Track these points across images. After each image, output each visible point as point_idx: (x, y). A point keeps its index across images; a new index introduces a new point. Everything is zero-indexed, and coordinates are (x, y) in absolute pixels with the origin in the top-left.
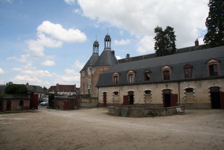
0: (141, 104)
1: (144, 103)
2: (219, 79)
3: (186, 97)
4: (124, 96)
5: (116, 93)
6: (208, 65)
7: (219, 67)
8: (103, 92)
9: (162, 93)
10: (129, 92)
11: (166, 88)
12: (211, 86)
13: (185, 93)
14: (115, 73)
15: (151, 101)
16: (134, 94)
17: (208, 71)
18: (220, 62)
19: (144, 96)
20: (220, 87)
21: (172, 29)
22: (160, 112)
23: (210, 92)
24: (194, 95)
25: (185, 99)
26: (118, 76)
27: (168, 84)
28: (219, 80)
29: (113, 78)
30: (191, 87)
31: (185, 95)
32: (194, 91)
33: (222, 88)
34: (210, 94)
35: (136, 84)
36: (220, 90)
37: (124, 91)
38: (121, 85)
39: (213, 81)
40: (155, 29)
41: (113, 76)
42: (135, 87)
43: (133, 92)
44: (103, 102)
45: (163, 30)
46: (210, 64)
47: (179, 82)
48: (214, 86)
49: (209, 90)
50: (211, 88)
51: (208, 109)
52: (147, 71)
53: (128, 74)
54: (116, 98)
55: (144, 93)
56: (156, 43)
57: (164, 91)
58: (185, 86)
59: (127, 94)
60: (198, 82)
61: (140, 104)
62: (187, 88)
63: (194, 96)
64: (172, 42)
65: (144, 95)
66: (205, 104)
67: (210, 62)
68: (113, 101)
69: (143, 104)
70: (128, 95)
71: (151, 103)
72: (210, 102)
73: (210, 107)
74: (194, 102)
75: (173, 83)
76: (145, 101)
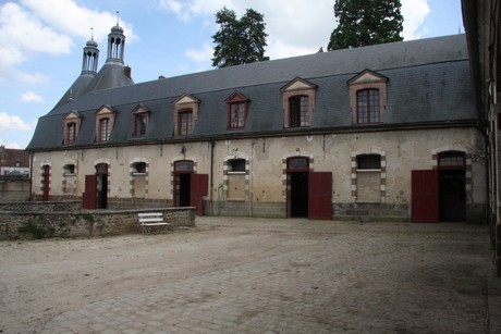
0: (124, 199)
1: (129, 196)
2: (309, 135)
3: (227, 182)
4: (87, 177)
5: (71, 168)
6: (286, 96)
7: (311, 101)
8: (42, 164)
9: (172, 169)
10: (97, 167)
11: (181, 158)
12: (290, 155)
13: (226, 173)
14: (71, 115)
15: (147, 191)
16: (109, 170)
17: (287, 112)
18: (316, 88)
19: (131, 178)
20: (311, 157)
21: (258, 17)
22: (63, 225)
23: (287, 172)
24: (247, 177)
25: (225, 188)
26: (77, 121)
27: (187, 145)
28: (310, 139)
29: (66, 128)
30: (241, 155)
31: (226, 177)
32: (247, 167)
33: (316, 161)
34: (285, 177)
35: (116, 144)
36: (311, 166)
37: (88, 164)
38: (82, 146)
39: (297, 140)
40: (219, 14)
41: (67, 122)
42: (112, 152)
43: (106, 166)
44: (41, 193)
45: (238, 18)
46: (293, 94)
47: (213, 141)
48: (297, 154)
49: (285, 166)
50: (289, 161)
51: (278, 217)
52: (140, 111)
53: (99, 118)
54: (71, 181)
55: (131, 170)
56: (218, 48)
57: (176, 164)
58: (227, 151)
59: (93, 171)
60: (260, 143)
61: (120, 199)
62: (232, 157)
63: (247, 182)
64: (257, 51)
65: (132, 175)
66: (273, 203)
67: (292, 87)
68: (64, 189)
69: (128, 200)
70: (97, 175)
71: (147, 196)
72: (283, 199)
73: (284, 214)
74: (247, 198)
75: (199, 144)
76: (133, 191)
